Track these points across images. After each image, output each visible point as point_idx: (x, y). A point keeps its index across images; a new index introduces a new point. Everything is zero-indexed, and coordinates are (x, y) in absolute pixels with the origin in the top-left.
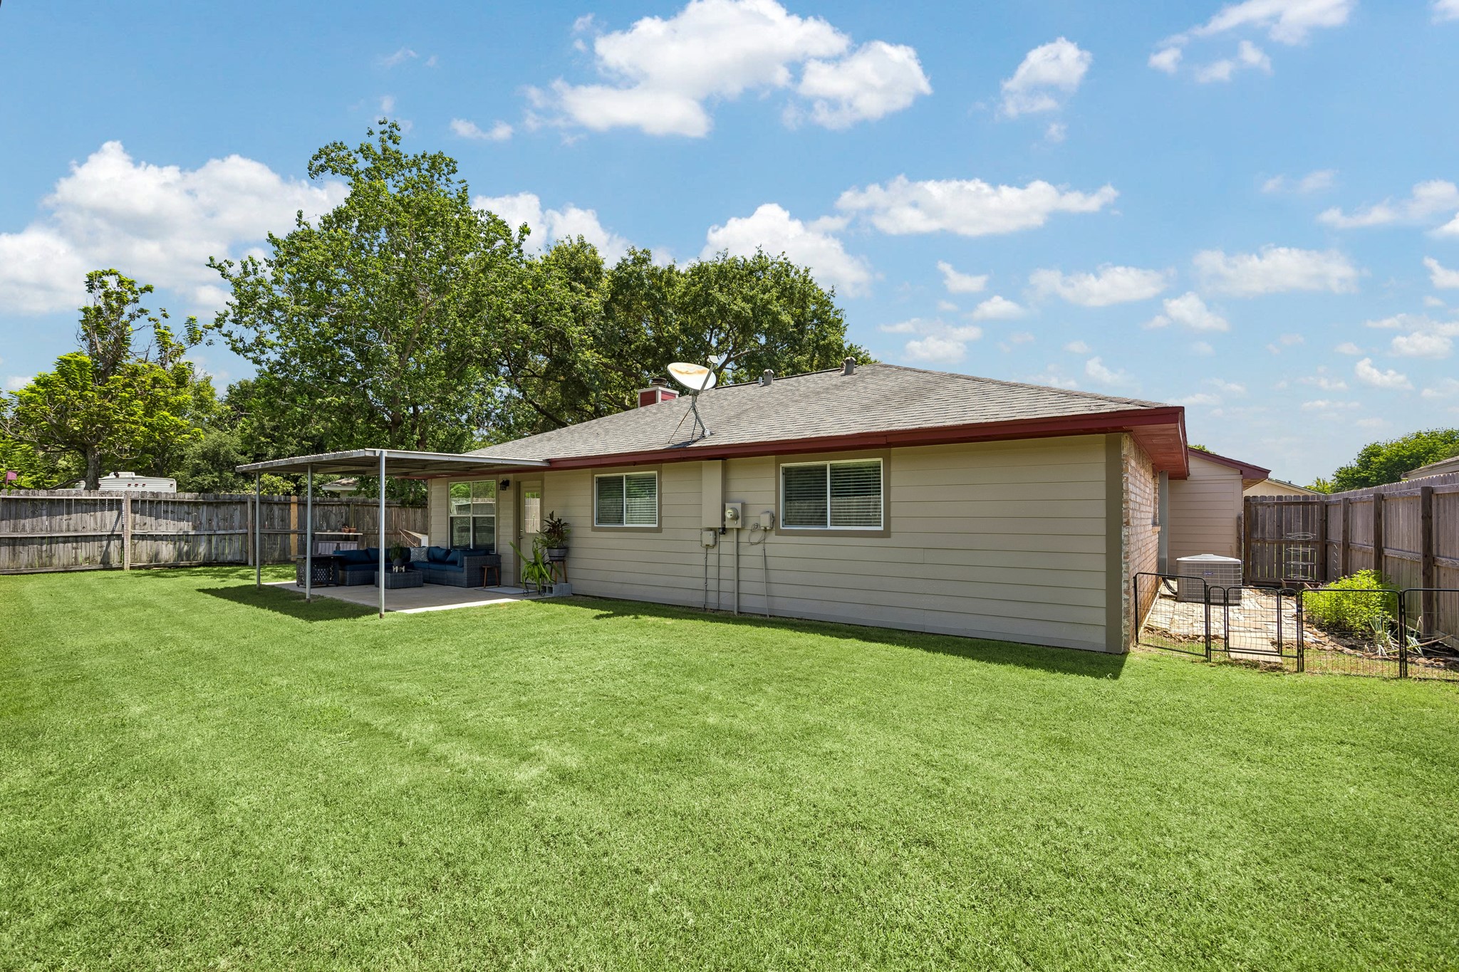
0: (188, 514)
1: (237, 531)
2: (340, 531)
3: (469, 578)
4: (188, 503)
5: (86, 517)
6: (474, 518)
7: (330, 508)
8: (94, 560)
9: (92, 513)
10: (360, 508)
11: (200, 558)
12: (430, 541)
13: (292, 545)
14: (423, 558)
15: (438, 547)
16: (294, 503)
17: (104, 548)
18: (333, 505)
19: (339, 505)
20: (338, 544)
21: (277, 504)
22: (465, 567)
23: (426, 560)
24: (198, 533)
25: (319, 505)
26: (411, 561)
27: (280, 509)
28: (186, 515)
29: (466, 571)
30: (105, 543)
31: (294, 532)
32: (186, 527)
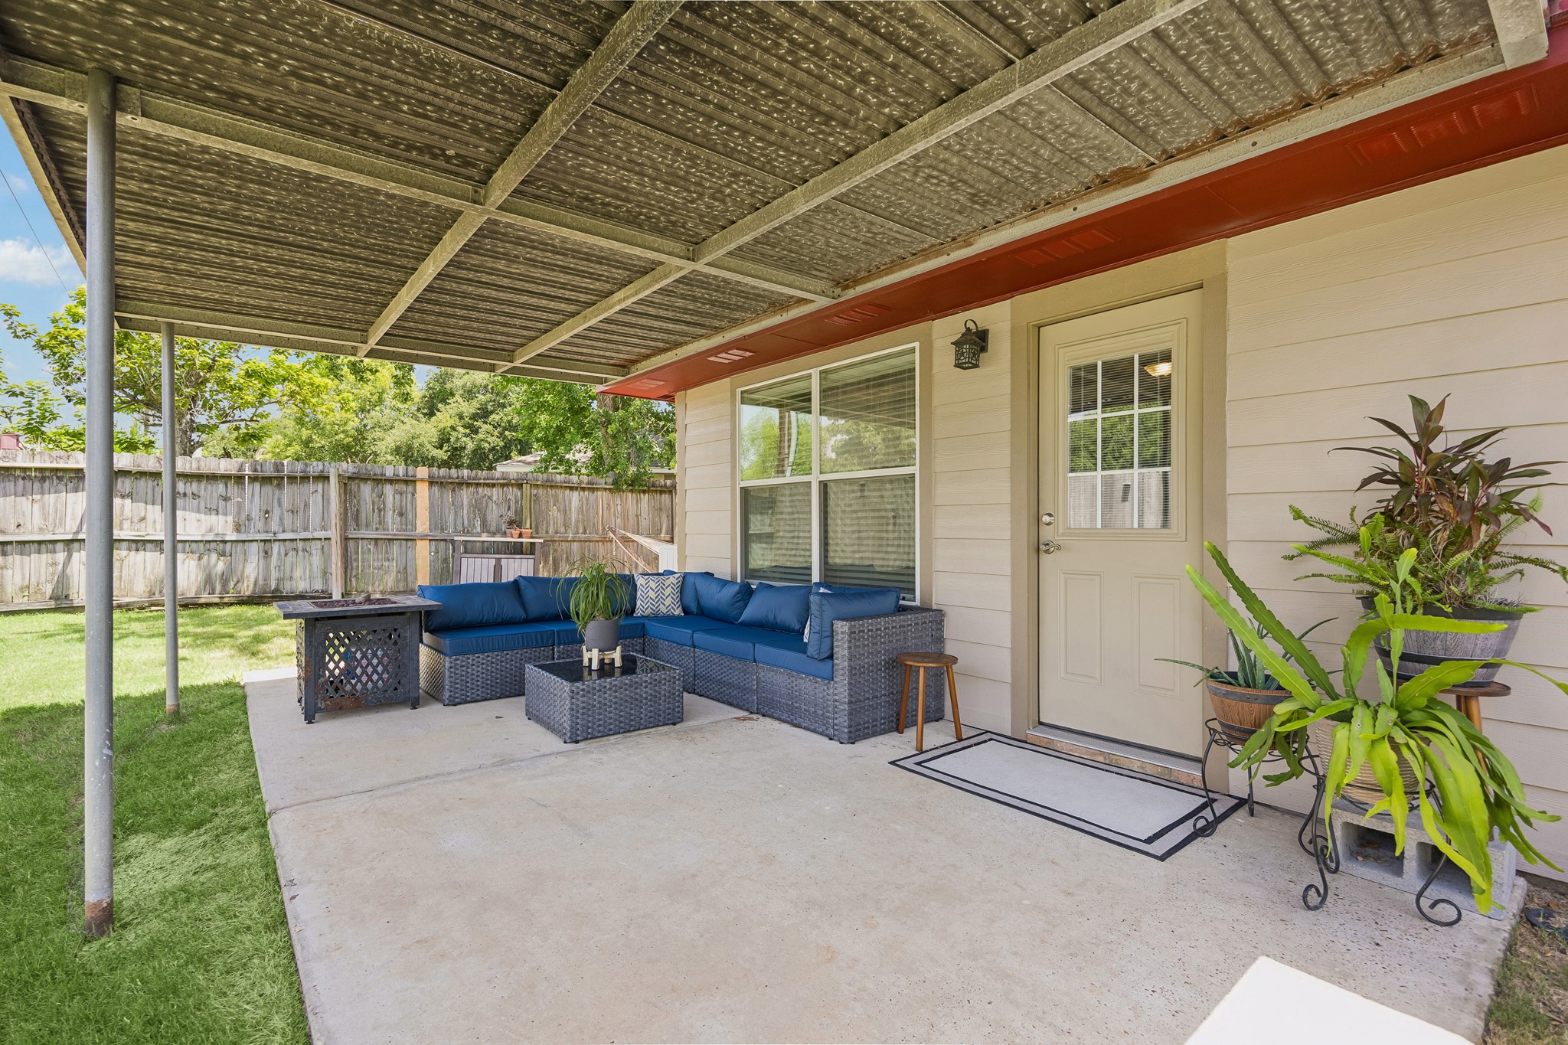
0: (226, 499)
1: (317, 535)
2: (504, 534)
3: (855, 704)
4: (226, 478)
5: (24, 503)
6: (824, 486)
7: (487, 491)
8: (38, 590)
9: (37, 497)
10: (541, 491)
11: (247, 588)
12: (682, 558)
13: (419, 562)
14: (670, 605)
15: (709, 575)
16: (422, 480)
17: (60, 567)
18: (494, 485)
19: (503, 485)
20: (498, 561)
21: (391, 481)
22: (842, 661)
23: (678, 612)
24: (243, 537)
25: (468, 485)
26: (638, 613)
27: (396, 492)
28: (222, 503)
29: (842, 681)
30: (61, 556)
31: (423, 538)
32: (223, 526)
